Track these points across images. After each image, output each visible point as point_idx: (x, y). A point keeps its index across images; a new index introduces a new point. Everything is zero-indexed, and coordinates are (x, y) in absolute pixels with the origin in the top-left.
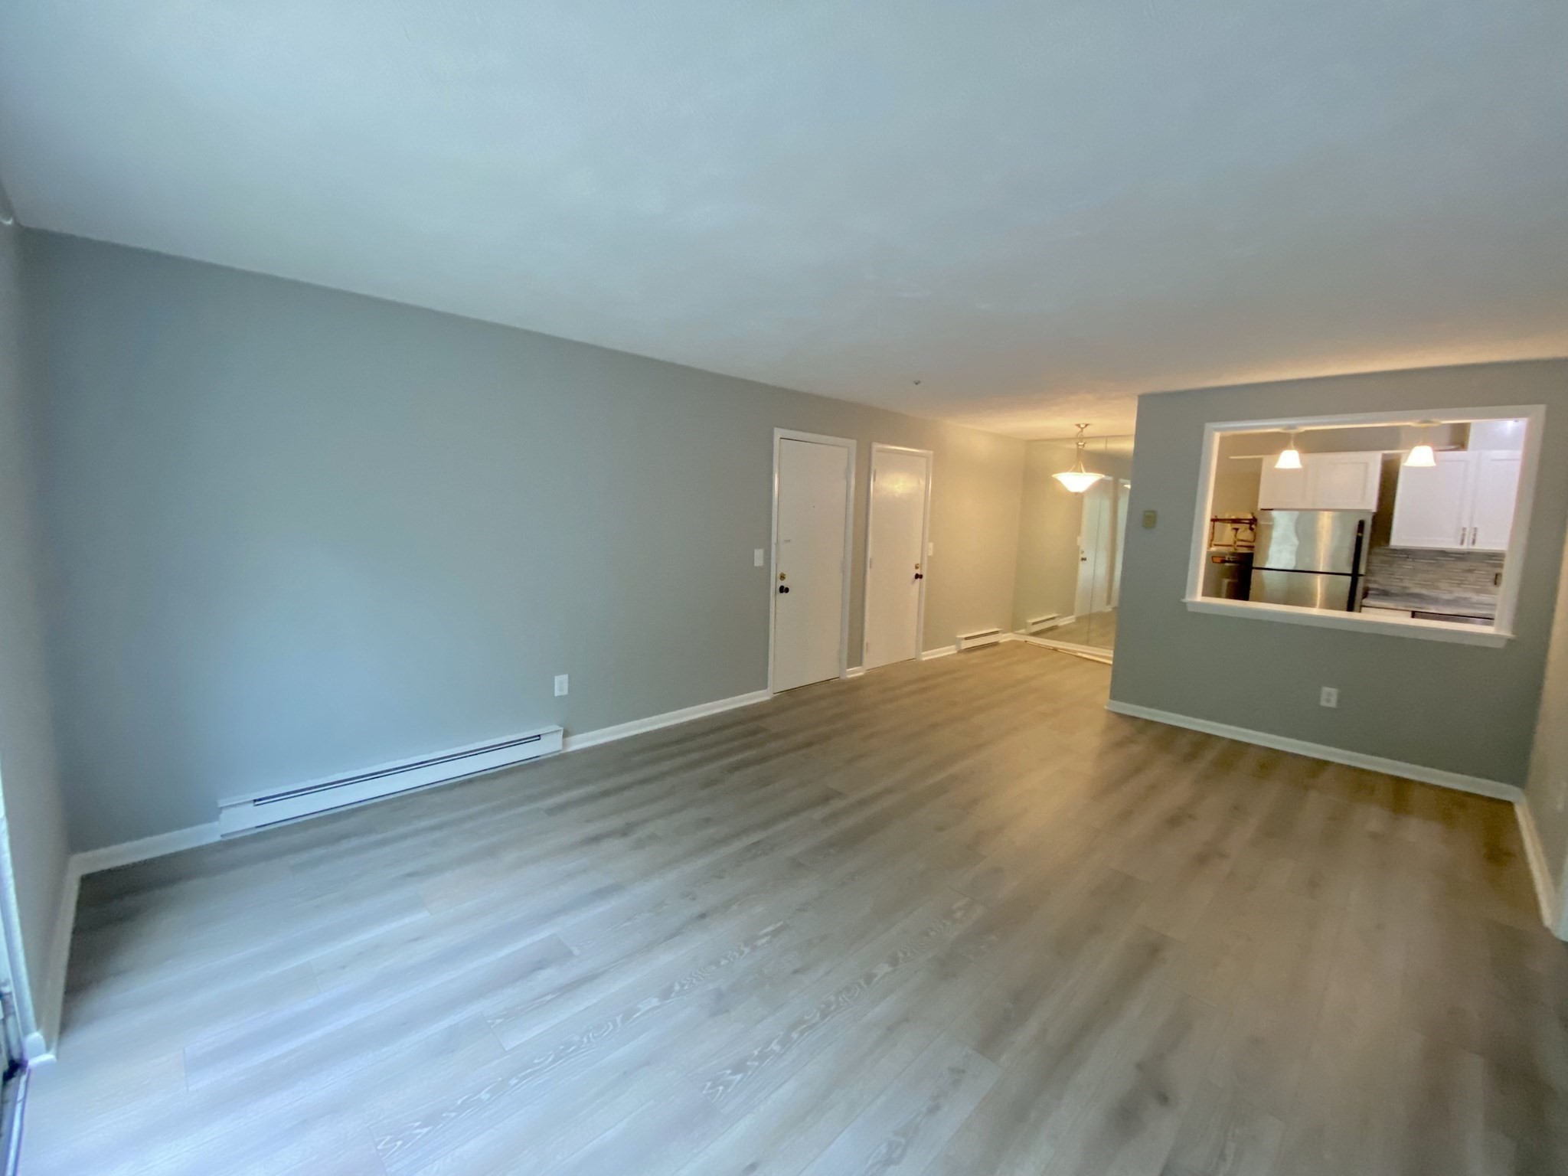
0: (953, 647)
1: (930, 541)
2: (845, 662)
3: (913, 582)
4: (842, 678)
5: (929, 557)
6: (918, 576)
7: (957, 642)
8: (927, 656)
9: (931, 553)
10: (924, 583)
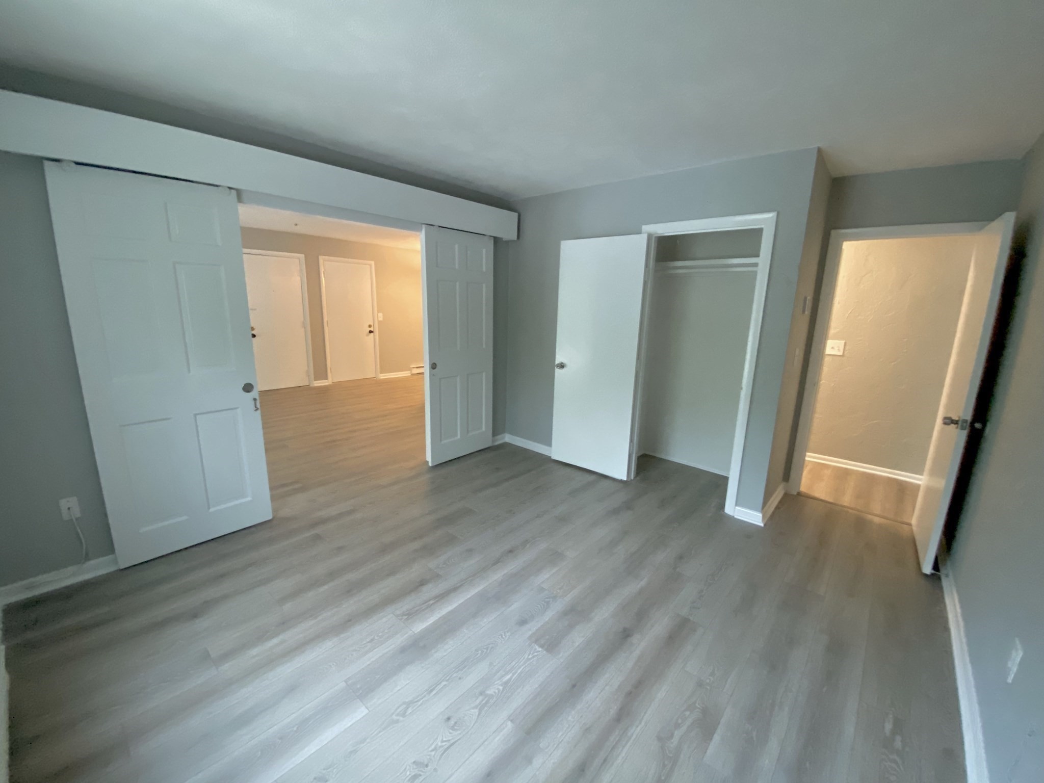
0: (409, 372)
1: (379, 312)
2: (312, 376)
3: (367, 335)
4: (311, 386)
5: (379, 322)
6: (371, 332)
7: (410, 369)
8: (383, 376)
9: (381, 319)
10: (377, 337)
